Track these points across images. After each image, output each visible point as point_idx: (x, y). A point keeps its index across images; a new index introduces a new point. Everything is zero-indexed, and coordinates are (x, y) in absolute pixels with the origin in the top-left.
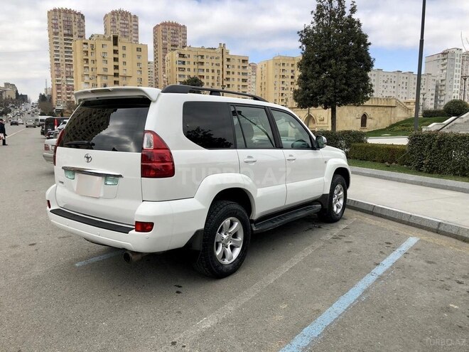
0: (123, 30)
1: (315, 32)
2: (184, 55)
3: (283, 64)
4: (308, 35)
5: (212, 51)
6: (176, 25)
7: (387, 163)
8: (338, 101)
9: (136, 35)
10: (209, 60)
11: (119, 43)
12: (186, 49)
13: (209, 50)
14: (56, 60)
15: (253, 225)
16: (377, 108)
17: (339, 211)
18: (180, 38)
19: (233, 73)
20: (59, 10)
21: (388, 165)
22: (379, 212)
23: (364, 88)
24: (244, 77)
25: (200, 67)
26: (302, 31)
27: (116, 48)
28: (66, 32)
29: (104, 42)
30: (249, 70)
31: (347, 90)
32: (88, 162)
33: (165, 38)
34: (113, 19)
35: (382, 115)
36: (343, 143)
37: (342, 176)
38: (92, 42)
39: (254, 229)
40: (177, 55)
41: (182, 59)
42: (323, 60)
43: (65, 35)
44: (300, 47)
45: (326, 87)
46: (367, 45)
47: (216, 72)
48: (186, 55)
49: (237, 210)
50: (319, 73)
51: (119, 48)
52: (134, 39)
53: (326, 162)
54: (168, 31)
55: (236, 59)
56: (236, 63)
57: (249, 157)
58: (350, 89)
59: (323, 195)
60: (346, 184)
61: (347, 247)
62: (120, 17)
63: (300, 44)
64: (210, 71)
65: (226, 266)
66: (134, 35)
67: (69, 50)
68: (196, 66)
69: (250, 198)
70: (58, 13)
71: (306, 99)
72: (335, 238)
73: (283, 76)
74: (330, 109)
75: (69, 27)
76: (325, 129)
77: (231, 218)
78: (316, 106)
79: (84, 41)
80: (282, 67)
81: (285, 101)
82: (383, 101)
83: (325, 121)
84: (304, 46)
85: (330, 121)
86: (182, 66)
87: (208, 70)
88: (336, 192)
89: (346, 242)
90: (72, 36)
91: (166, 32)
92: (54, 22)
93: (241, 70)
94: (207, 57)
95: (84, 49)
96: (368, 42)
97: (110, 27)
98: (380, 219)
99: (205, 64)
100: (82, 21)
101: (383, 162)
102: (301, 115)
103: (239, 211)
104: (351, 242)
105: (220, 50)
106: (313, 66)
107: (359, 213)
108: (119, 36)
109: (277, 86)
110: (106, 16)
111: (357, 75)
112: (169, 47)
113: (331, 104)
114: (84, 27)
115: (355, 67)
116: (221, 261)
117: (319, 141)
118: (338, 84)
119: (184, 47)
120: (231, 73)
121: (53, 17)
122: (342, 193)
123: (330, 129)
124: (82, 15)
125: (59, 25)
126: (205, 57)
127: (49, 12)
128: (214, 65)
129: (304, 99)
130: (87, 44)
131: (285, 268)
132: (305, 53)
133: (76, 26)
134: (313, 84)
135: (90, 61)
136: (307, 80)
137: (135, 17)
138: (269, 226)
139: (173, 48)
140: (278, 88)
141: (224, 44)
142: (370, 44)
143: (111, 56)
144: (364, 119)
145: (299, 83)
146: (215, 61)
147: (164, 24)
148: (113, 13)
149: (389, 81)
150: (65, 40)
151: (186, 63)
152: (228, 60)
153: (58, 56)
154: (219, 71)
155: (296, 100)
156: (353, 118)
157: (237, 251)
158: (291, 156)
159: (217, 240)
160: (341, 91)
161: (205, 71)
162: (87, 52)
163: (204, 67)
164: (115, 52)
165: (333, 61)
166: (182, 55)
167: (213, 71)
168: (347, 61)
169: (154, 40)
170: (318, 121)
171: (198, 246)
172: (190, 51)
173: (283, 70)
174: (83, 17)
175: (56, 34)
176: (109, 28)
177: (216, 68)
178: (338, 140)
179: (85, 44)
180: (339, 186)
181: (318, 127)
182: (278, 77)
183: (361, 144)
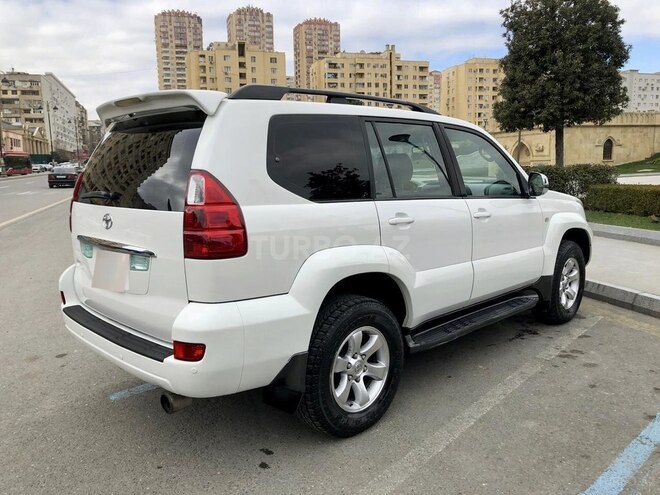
0: (253, 34)
1: (529, 9)
2: (335, 64)
3: (481, 70)
4: (518, 14)
5: (376, 56)
6: (325, 23)
7: (653, 217)
8: (567, 118)
9: (270, 40)
10: (371, 69)
11: (247, 53)
12: (338, 55)
13: (371, 56)
14: (166, 80)
15: (409, 337)
16: (630, 130)
17: (571, 303)
18: (330, 41)
19: (406, 87)
20: (170, 13)
21: (656, 219)
22: (645, 305)
23: (612, 95)
24: (423, 92)
25: (359, 80)
26: (507, 10)
27: (242, 60)
28: (179, 42)
29: (226, 53)
30: (430, 81)
31: (583, 100)
32: (107, 228)
33: (309, 42)
34: (240, 21)
35: (638, 140)
36: (575, 184)
37: (576, 243)
38: (210, 53)
39: (411, 344)
40: (326, 65)
41: (334, 71)
42: (543, 52)
43: (177, 46)
44: (505, 35)
45: (548, 94)
46: (616, 24)
47: (381, 85)
48: (339, 65)
49: (375, 313)
50: (536, 74)
51: (247, 59)
52: (268, 46)
53: (547, 220)
54: (314, 33)
55: (411, 66)
56: (411, 72)
57: (399, 215)
58: (587, 98)
59: (542, 277)
60: (584, 256)
61: (587, 377)
62: (248, 17)
63: (505, 30)
64: (373, 85)
65: (355, 416)
66: (267, 40)
67: (181, 66)
68: (353, 79)
69: (402, 290)
70: (168, 18)
71: (514, 117)
72: (564, 356)
73: (481, 88)
74: (554, 132)
75: (181, 36)
76: (545, 164)
77: (365, 328)
78: (530, 128)
79: (200, 53)
80: (479, 75)
81: (483, 124)
82: (640, 118)
83: (546, 152)
84: (511, 33)
85: (554, 152)
86: (333, 80)
87: (369, 85)
88: (565, 271)
89: (585, 365)
90: (186, 47)
91: (311, 34)
92: (163, 29)
93: (418, 82)
94: (368, 65)
95: (201, 64)
96: (619, 19)
97: (234, 31)
98: (648, 318)
99: (366, 75)
100: (198, 25)
101: (646, 214)
102: (507, 143)
103: (379, 314)
104: (594, 365)
105: (387, 55)
106: (526, 64)
107: (606, 305)
108: (247, 43)
109: (472, 102)
110: (230, 16)
111: (600, 74)
112: (315, 54)
113: (555, 124)
114: (201, 34)
115: (596, 61)
116: (346, 407)
117: (535, 181)
118: (567, 89)
119: (336, 53)
120: (403, 87)
121: (162, 24)
122: (576, 272)
123: (553, 163)
124: (199, 18)
125: (170, 33)
126: (365, 66)
127: (156, 17)
128: (379, 77)
129: (511, 117)
130: (204, 56)
131: (469, 417)
132: (513, 43)
133: (191, 34)
134: (527, 92)
135: (208, 79)
136: (516, 86)
137: (269, 15)
138: (440, 338)
139: (321, 56)
140: (472, 106)
141: (393, 46)
142: (622, 22)
143: (236, 71)
144: (608, 148)
145: (502, 93)
146: (380, 71)
147: (308, 23)
148: (239, 12)
149: (649, 88)
150: (177, 53)
151: (339, 76)
152: (399, 68)
153: (168, 75)
154: (385, 85)
155: (498, 119)
156: (590, 146)
157: (378, 387)
158: (481, 210)
159: (336, 368)
160: (572, 101)
161: (366, 85)
162: (204, 67)
163: (365, 80)
164: (242, 65)
165: (559, 53)
166: (333, 65)
167: (377, 85)
168: (584, 52)
169: (295, 46)
170: (535, 153)
171: (298, 383)
172: (344, 58)
173: (481, 79)
174: (199, 20)
175: (166, 45)
176: (234, 33)
177: (381, 81)
178: (566, 180)
179: (201, 56)
180: (571, 261)
181: (533, 160)
182: (474, 89)
183: (606, 186)
